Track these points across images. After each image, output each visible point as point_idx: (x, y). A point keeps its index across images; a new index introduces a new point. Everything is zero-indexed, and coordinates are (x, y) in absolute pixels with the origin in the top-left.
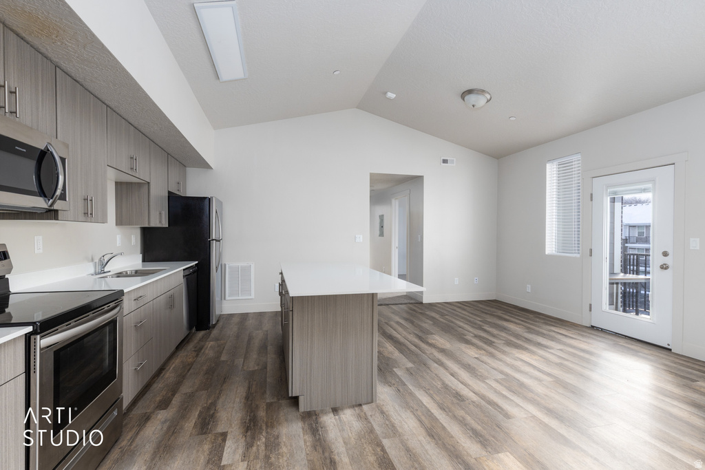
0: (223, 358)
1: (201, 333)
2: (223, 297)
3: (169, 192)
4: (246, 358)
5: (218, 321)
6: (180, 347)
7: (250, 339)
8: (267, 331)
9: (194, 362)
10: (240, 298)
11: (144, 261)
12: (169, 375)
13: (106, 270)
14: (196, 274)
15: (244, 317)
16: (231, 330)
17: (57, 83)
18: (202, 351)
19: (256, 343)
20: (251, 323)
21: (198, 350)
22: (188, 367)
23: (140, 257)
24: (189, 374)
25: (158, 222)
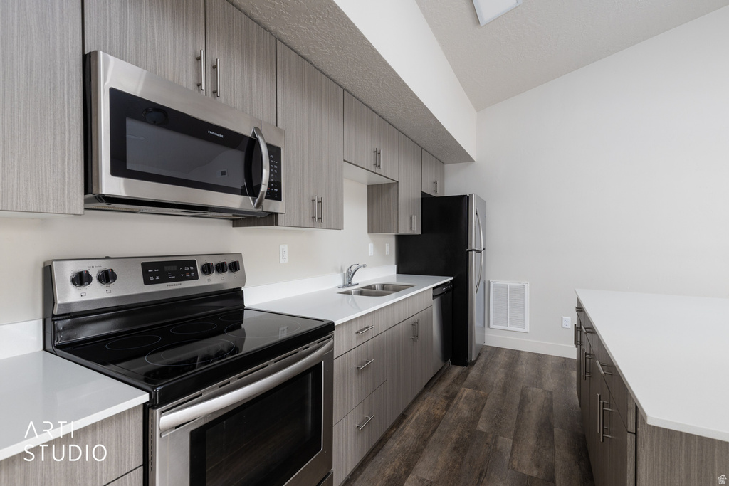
0: (482, 426)
1: (457, 370)
2: (486, 323)
3: (423, 194)
4: (516, 439)
5: (479, 355)
6: (429, 386)
7: (524, 401)
8: (551, 393)
9: (443, 416)
10: (509, 328)
11: (398, 272)
12: (409, 431)
13: (354, 281)
14: (451, 293)
15: (515, 355)
16: (497, 376)
17: (278, 59)
18: (455, 402)
19: (534, 412)
20: (524, 369)
21: (451, 398)
22: (433, 424)
23: (395, 267)
24: (432, 439)
25: (408, 228)
